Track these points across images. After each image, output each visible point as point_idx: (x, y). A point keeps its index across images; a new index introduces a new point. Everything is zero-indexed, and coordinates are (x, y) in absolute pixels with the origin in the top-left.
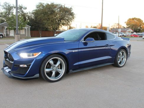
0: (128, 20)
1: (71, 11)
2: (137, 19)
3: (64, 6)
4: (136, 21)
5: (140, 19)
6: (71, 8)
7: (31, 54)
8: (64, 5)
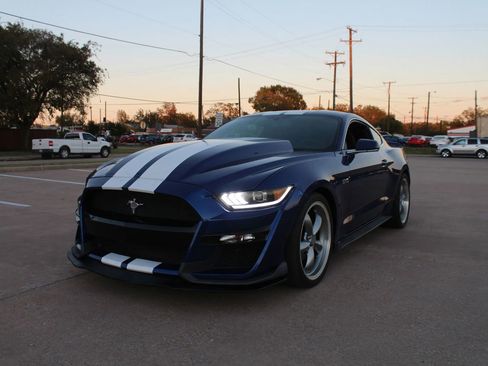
0: (259, 93)
1: (86, 57)
2: (285, 88)
3: (60, 39)
4: (282, 96)
5: (295, 91)
6: (85, 49)
7: (265, 193)
8: (59, 36)
